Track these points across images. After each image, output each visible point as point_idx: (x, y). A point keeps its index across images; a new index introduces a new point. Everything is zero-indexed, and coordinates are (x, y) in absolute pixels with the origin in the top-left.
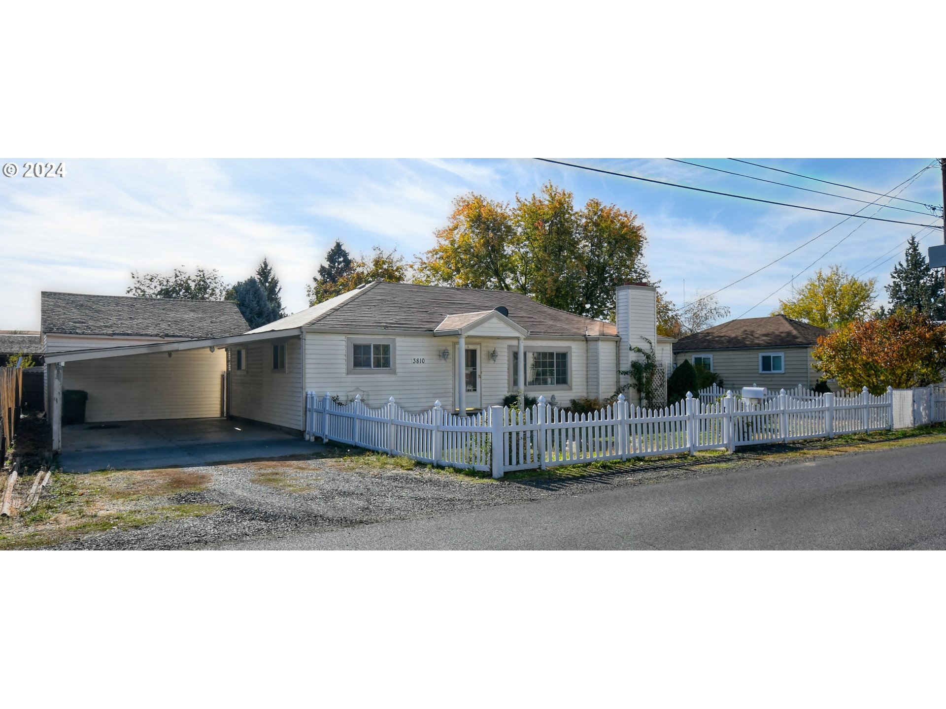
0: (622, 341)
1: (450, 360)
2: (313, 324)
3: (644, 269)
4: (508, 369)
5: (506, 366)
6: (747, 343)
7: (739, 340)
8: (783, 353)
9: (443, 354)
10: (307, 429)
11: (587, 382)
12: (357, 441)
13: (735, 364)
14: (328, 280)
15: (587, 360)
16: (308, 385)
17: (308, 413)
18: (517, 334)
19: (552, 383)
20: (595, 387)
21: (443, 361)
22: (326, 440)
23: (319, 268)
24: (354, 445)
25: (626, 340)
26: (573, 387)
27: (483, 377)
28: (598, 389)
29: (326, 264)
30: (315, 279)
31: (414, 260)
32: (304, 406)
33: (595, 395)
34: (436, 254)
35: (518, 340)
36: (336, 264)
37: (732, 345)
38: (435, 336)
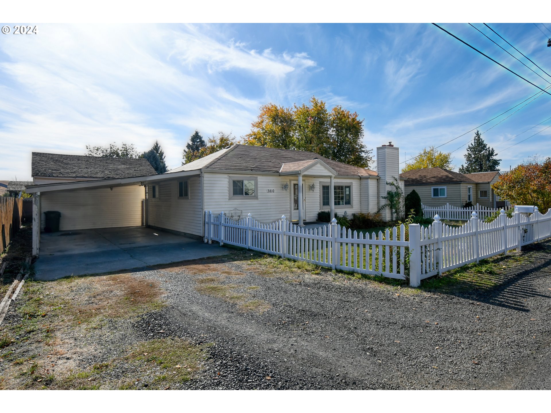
0: (381, 179)
1: (288, 191)
2: (208, 167)
3: (361, 144)
4: (320, 196)
5: (319, 194)
6: (424, 181)
7: (418, 180)
8: (446, 187)
9: (285, 187)
10: (206, 235)
11: (361, 203)
12: (250, 245)
13: (423, 193)
14: (192, 151)
15: (360, 190)
16: (205, 207)
17: (206, 225)
18: (330, 174)
19: (342, 204)
20: (367, 206)
21: (284, 191)
22: (222, 244)
23: (186, 144)
24: (247, 248)
25: (384, 178)
26: (354, 206)
27: (306, 201)
28: (368, 207)
29: (191, 143)
30: (185, 151)
31: (241, 139)
32: (204, 221)
33: (366, 210)
34: (251, 136)
35: (331, 178)
36: (196, 143)
37: (414, 183)
38: (280, 175)
